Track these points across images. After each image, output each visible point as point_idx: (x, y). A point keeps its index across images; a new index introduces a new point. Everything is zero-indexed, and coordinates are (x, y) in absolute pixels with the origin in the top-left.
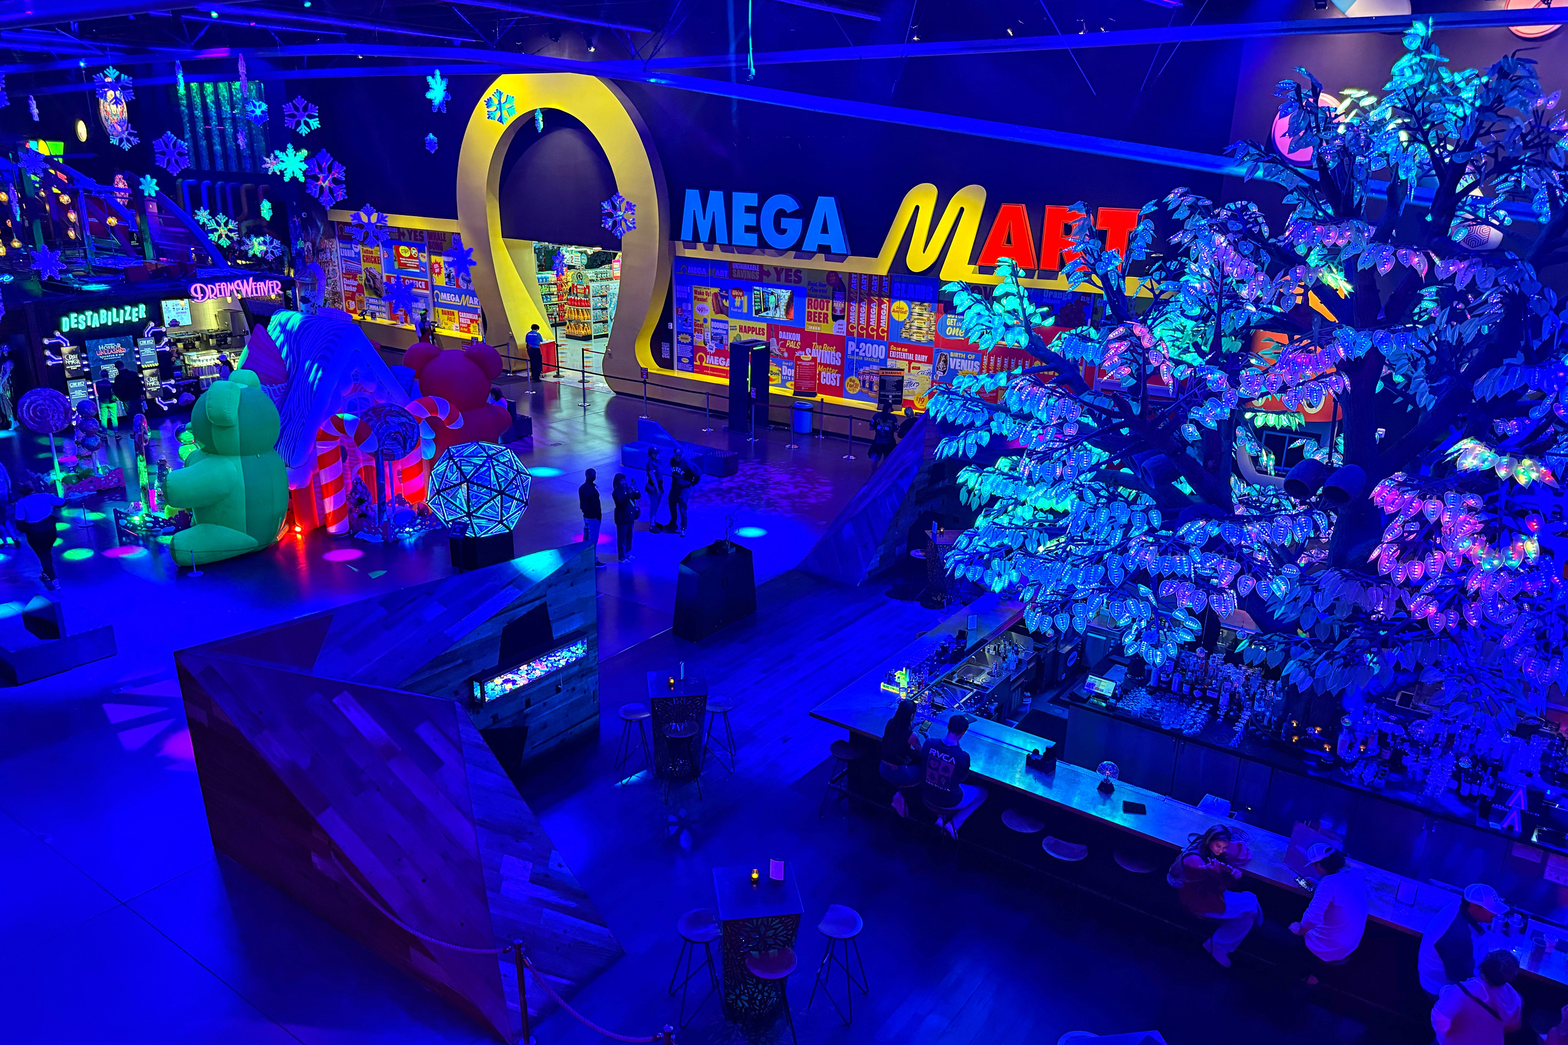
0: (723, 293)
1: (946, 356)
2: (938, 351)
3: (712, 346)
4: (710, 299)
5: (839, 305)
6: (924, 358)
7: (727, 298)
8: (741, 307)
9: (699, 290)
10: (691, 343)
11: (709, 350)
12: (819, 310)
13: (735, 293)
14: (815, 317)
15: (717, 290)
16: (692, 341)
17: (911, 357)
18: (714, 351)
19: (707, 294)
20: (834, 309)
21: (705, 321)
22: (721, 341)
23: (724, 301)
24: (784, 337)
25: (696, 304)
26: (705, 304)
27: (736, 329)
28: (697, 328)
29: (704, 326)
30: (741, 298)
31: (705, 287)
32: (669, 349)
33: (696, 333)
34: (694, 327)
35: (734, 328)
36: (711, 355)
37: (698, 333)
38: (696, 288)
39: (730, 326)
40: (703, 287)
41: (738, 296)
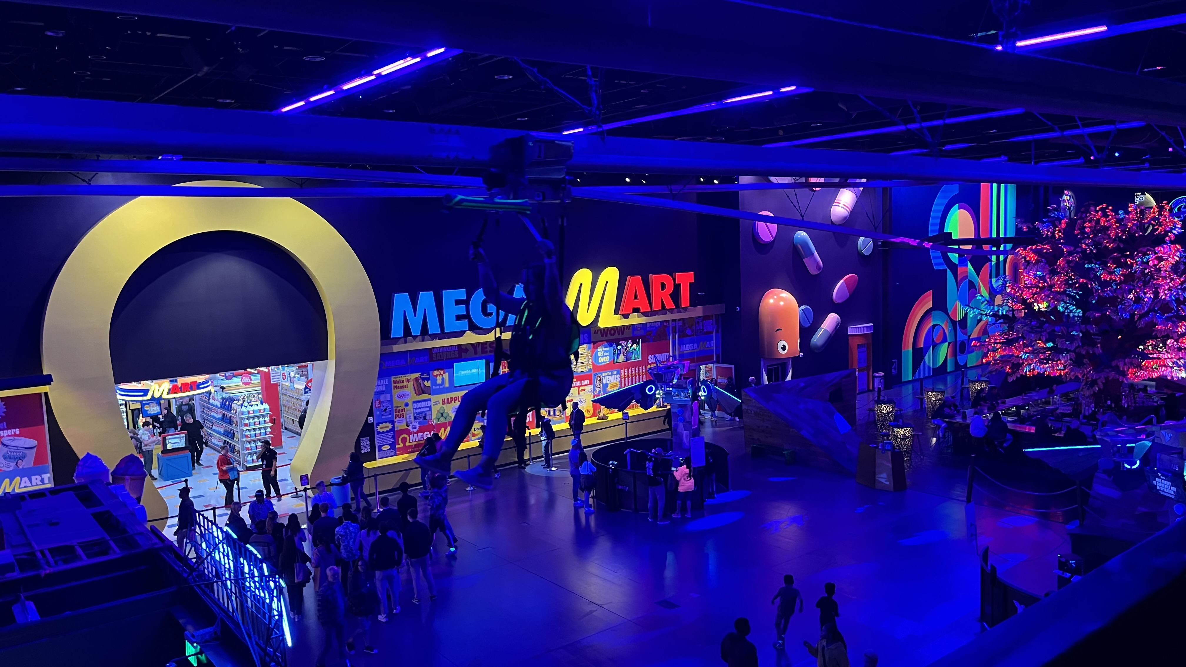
0: (425, 376)
1: (600, 377)
2: (595, 375)
3: (414, 426)
4: (410, 385)
6: (587, 382)
7: (428, 379)
8: (443, 383)
9: (398, 379)
10: (392, 430)
11: (411, 430)
13: (436, 373)
15: (418, 375)
16: (393, 427)
18: (417, 429)
19: (407, 381)
21: (407, 405)
22: (425, 418)
23: (426, 382)
25: (396, 392)
26: (405, 390)
27: (439, 403)
28: (398, 414)
29: (405, 410)
30: (442, 376)
31: (405, 375)
32: (368, 443)
33: (398, 418)
34: (395, 414)
35: (437, 403)
36: (414, 433)
37: (399, 418)
38: (395, 378)
39: (433, 402)
40: (403, 376)
41: (439, 375)
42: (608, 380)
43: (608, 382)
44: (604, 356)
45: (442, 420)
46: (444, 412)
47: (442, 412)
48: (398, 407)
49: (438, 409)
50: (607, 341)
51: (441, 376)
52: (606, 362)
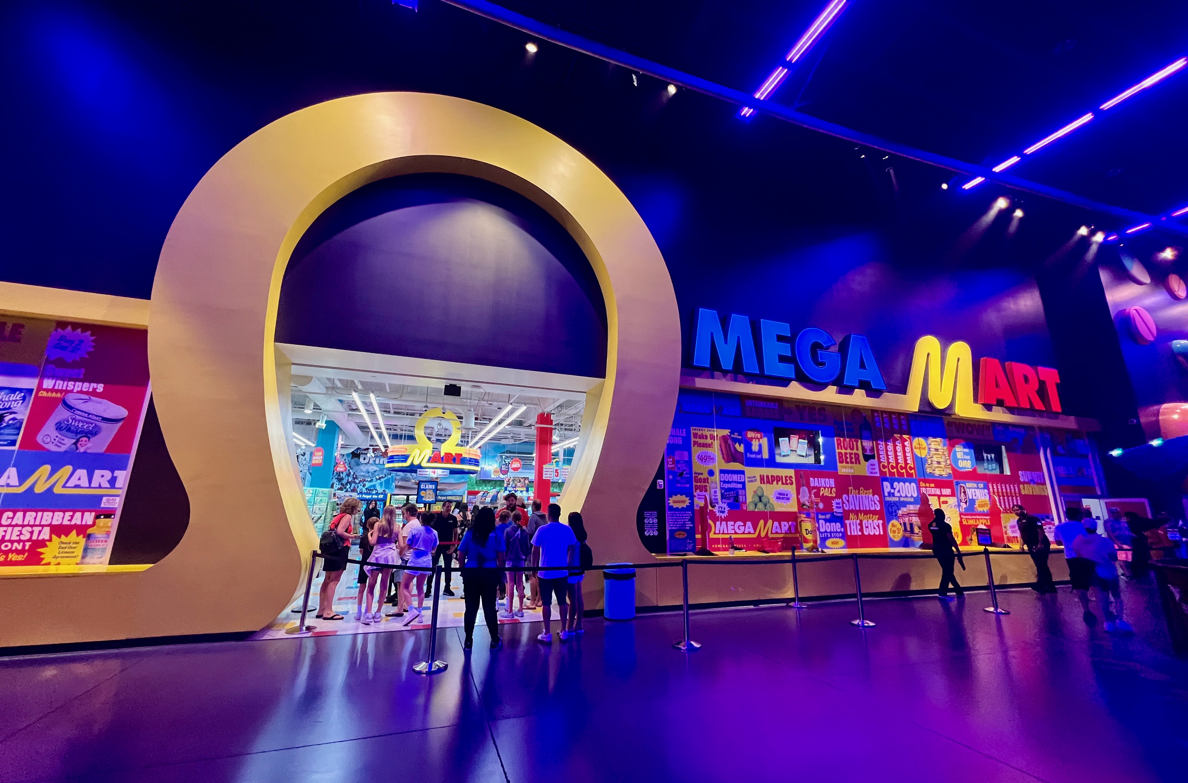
0: (736, 435)
1: (964, 487)
2: (957, 484)
3: (721, 508)
4: (716, 444)
5: (868, 444)
6: (947, 491)
7: (740, 442)
8: (760, 452)
9: (700, 433)
10: (691, 507)
11: (718, 514)
12: (849, 451)
13: (750, 434)
14: (846, 458)
15: (726, 432)
16: (692, 503)
17: (938, 492)
18: (726, 514)
19: (712, 437)
20: (863, 449)
21: (711, 473)
22: (736, 498)
23: (737, 445)
24: (817, 484)
25: (696, 451)
26: (709, 450)
27: (756, 480)
28: (699, 484)
29: (709, 481)
30: (759, 441)
31: (709, 429)
32: (655, 521)
33: (698, 491)
34: (694, 484)
35: (753, 479)
36: (722, 520)
37: (700, 491)
38: (695, 429)
39: (748, 478)
40: (706, 429)
41: (755, 438)
42: (974, 494)
43: (974, 498)
44: (965, 459)
45: (761, 507)
46: (763, 495)
47: (759, 494)
48: (699, 474)
49: (755, 489)
50: (965, 439)
51: (757, 440)
52: (968, 468)
